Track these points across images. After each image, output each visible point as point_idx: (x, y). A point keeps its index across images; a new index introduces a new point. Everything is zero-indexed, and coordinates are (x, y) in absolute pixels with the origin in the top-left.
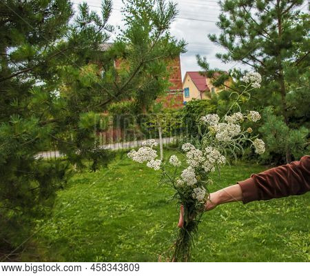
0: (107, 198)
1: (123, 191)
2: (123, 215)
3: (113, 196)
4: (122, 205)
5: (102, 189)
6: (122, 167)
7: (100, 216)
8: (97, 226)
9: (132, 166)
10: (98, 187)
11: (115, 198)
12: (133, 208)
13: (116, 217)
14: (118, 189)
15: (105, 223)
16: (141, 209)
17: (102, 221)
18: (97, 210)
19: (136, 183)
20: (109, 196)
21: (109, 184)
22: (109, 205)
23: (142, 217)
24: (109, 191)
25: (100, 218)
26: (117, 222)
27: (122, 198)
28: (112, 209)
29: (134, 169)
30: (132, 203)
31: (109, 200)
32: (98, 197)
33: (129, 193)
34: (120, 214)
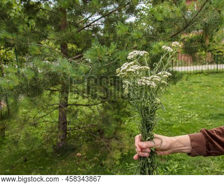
0: (179, 107)
1: (192, 103)
2: (189, 122)
3: (184, 106)
4: (189, 114)
5: (177, 99)
6: (194, 84)
7: (172, 120)
8: (168, 128)
9: (202, 84)
10: (174, 97)
11: (185, 107)
12: (197, 117)
13: (183, 123)
14: (188, 101)
15: (174, 127)
16: (204, 118)
17: (172, 125)
18: (171, 116)
19: (203, 97)
20: (181, 105)
21: (183, 96)
22: (179, 112)
23: (203, 125)
24: (182, 101)
25: (172, 121)
26: (183, 127)
27: (190, 108)
28: (181, 115)
29: (203, 86)
30: (197, 113)
31: (180, 108)
32: (173, 105)
33: (196, 104)
34: (187, 120)
